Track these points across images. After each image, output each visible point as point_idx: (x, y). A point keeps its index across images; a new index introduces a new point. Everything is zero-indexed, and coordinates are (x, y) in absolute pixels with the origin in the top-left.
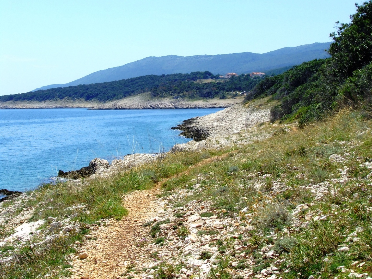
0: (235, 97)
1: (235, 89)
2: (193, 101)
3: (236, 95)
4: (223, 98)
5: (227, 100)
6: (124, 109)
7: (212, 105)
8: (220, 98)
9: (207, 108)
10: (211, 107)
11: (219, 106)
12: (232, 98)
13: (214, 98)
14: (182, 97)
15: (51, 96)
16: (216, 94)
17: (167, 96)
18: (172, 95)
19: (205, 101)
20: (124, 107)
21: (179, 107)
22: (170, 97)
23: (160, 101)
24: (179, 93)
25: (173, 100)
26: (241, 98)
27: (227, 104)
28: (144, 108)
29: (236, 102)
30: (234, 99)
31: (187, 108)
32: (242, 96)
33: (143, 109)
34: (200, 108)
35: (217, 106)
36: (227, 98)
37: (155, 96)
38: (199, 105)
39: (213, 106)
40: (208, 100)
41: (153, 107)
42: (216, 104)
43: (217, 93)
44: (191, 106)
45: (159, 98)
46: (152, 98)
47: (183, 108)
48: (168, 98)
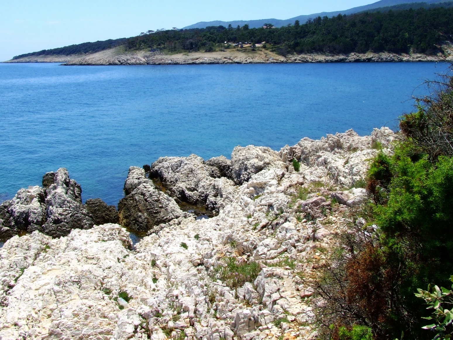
0: (225, 50)
1: (229, 40)
2: (171, 55)
3: (228, 47)
4: (210, 50)
5: (213, 53)
6: (89, 64)
7: (193, 59)
8: (206, 51)
9: (186, 64)
10: (190, 62)
11: (201, 61)
12: (221, 51)
13: (199, 50)
14: (161, 49)
15: (77, 50)
16: (202, 46)
17: (143, 48)
18: (150, 47)
19: (185, 55)
20: (90, 62)
21: (151, 62)
22: (146, 50)
23: (133, 55)
24: (159, 45)
25: (148, 54)
26: (233, 51)
27: (211, 59)
28: (110, 64)
29: (225, 56)
30: (223, 53)
31: (159, 64)
32: (234, 48)
33: (108, 65)
34: (177, 64)
35: (198, 62)
36: (215, 51)
37: (130, 48)
38: (176, 60)
39: (193, 61)
40: (189, 54)
41: (121, 62)
42: (197, 59)
43: (204, 45)
44: (167, 62)
45: (133, 51)
46: (126, 50)
47: (155, 64)
48: (144, 51)
